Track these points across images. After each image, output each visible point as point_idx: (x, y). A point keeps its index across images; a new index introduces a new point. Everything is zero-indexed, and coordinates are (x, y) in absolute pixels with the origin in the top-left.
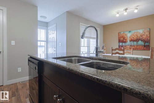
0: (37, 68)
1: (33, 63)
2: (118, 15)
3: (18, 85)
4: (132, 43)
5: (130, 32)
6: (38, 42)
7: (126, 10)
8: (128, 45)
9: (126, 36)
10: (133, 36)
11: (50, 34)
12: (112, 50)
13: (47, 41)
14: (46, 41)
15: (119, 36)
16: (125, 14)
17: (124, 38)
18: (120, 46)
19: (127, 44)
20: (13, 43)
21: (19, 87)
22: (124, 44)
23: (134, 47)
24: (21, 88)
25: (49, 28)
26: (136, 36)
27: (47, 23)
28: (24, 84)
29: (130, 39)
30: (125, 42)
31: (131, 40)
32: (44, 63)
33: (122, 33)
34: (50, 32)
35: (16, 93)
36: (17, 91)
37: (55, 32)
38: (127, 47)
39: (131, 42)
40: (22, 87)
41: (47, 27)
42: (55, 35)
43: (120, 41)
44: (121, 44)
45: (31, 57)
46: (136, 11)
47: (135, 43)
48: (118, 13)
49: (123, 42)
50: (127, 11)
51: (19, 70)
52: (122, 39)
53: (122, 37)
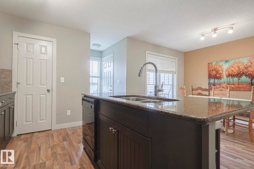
0: (93, 106)
1: (88, 101)
2: (202, 38)
3: (67, 130)
4: (231, 79)
5: (227, 61)
6: (91, 78)
7: (215, 30)
8: (224, 83)
9: (220, 69)
10: (233, 69)
11: (105, 66)
12: (193, 90)
13: (101, 77)
14: (99, 77)
15: (209, 68)
16: (214, 36)
17: (217, 72)
18: (211, 84)
19: (222, 80)
20: (63, 80)
21: (69, 133)
22: (216, 81)
23: (233, 86)
24: (71, 133)
25: (103, 59)
26: (237, 69)
27: (101, 52)
28: (74, 130)
29: (227, 73)
30: (219, 78)
31: (229, 75)
32: (101, 101)
33: (215, 63)
34: (105, 64)
35: (67, 138)
36: (68, 136)
37: (112, 64)
38: (222, 86)
39: (228, 78)
40: (73, 133)
41: (101, 57)
42: (111, 69)
43: (210, 76)
44: (212, 81)
45: (85, 96)
46: (231, 32)
47: (236, 79)
48: (203, 35)
49: (215, 77)
50: (217, 31)
51: (69, 113)
52: (214, 73)
53: (215, 70)
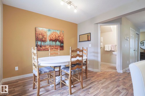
4: (52, 43)
5: (49, 30)
8: (48, 45)
9: (45, 34)
10: (53, 36)
17: (43, 36)
18: (39, 46)
19: (46, 43)
22: (43, 43)
23: (52, 47)
26: (55, 36)
29: (49, 38)
30: (45, 41)
31: (51, 40)
39: (50, 42)
43: (37, 39)
44: (39, 43)
47: (54, 43)
49: (42, 41)
52: (41, 37)
53: (41, 34)
